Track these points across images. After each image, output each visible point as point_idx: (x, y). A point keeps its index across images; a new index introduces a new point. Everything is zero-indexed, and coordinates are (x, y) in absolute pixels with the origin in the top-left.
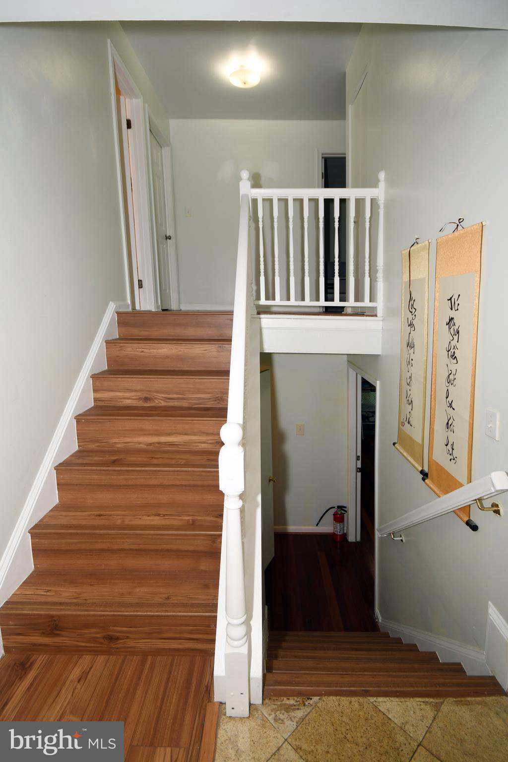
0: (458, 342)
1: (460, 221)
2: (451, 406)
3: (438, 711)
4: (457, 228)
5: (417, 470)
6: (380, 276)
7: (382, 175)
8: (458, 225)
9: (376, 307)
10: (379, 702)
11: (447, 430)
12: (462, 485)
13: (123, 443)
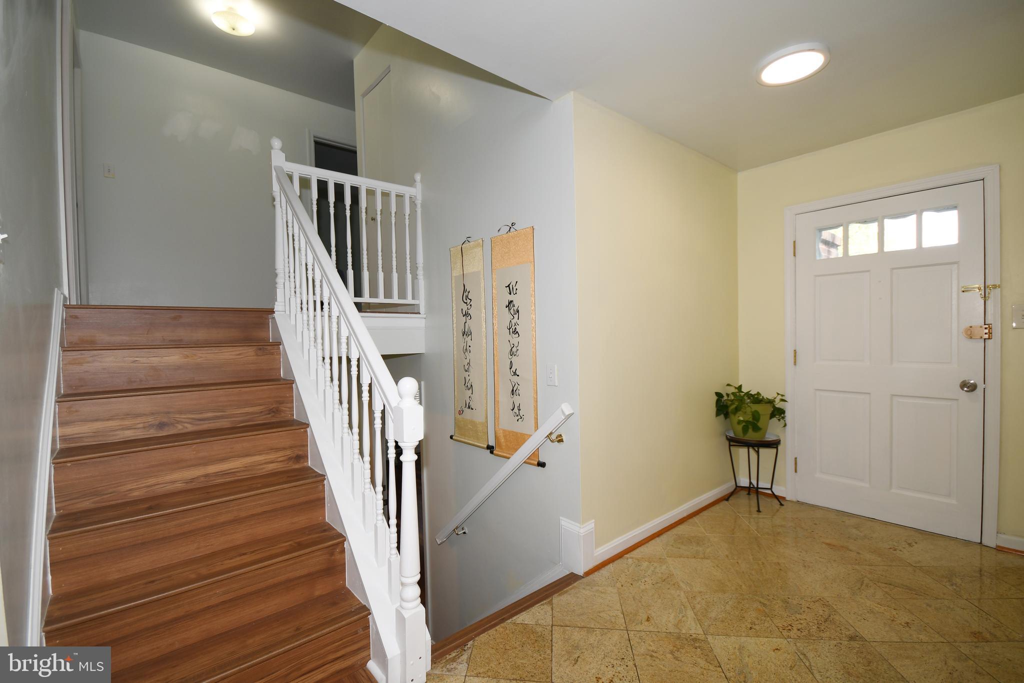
0: (518, 319)
1: (513, 224)
2: (515, 374)
3: (552, 604)
4: (510, 230)
5: (483, 448)
6: (420, 272)
7: (418, 177)
8: (511, 228)
9: (419, 305)
10: (515, 620)
11: (512, 396)
12: (530, 436)
13: (144, 487)
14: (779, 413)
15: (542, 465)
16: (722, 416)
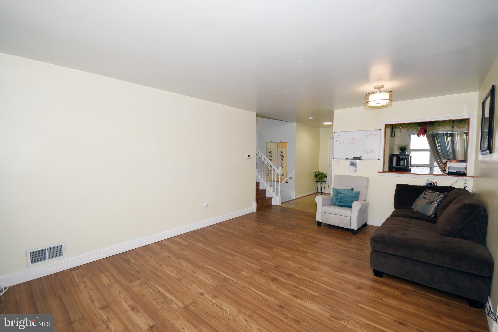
0: (283, 158)
1: (283, 141)
14: (326, 177)
15: (287, 183)
16: (316, 177)
